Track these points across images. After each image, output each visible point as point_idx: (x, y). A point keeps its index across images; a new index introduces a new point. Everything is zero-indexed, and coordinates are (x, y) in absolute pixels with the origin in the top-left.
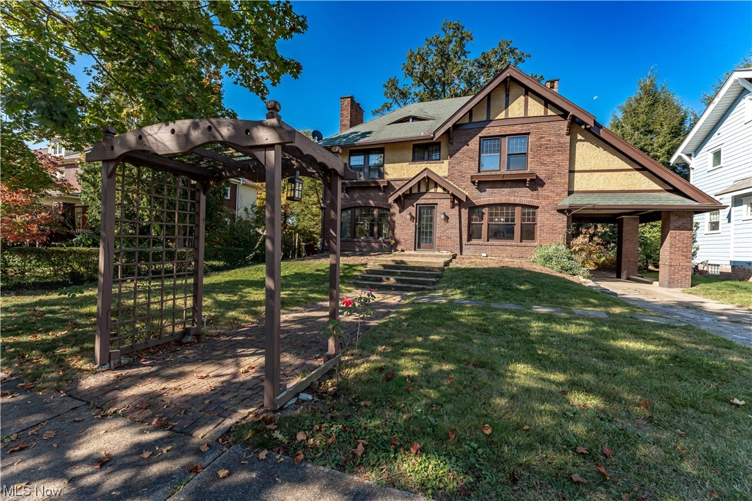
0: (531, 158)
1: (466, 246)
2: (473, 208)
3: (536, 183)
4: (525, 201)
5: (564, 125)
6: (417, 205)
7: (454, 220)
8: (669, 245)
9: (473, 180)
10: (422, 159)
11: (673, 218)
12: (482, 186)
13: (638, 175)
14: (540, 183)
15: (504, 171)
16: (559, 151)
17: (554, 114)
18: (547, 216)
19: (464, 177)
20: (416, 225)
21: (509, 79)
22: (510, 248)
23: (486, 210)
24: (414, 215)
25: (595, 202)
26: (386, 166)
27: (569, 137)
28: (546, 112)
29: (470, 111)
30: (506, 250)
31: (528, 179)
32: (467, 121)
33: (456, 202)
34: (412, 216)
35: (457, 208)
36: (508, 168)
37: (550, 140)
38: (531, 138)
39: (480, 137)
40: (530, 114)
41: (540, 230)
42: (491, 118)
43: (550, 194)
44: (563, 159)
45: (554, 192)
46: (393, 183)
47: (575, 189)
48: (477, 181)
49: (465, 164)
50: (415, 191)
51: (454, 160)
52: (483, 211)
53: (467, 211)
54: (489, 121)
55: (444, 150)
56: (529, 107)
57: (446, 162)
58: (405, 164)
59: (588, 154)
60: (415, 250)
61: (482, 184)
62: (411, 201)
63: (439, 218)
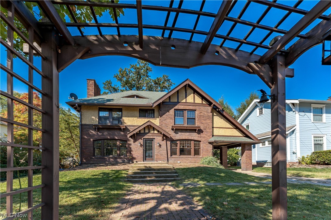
0: (197, 120)
1: (170, 159)
2: (172, 141)
3: (200, 131)
4: (196, 139)
5: (210, 109)
6: (144, 139)
7: (164, 146)
8: (245, 156)
9: (173, 128)
10: (145, 117)
11: (246, 146)
12: (177, 132)
13: (235, 130)
14: (201, 131)
15: (186, 125)
16: (208, 118)
17: (205, 103)
18: (205, 145)
19: (168, 126)
20: (143, 149)
21: (187, 85)
22: (190, 159)
23: (178, 142)
24: (142, 143)
25: (223, 140)
26: (123, 118)
27: (212, 113)
28: (202, 102)
29: (170, 97)
30: (188, 159)
31: (197, 129)
32: (168, 101)
33: (164, 138)
34: (141, 144)
35: (165, 141)
36: (187, 124)
37: (204, 114)
38: (196, 112)
39: (175, 109)
40: (196, 102)
41: (202, 151)
42: (179, 101)
43: (206, 136)
44: (209, 121)
45: (207, 135)
46: (128, 127)
47: (214, 135)
48: (175, 129)
49: (168, 121)
50: (142, 132)
51: (162, 118)
52: (177, 142)
53: (170, 142)
54: (178, 102)
55: (156, 113)
56: (195, 99)
57: (158, 119)
58: (135, 118)
59: (218, 121)
60: (143, 161)
61: (177, 130)
62: (140, 137)
63: (155, 145)
